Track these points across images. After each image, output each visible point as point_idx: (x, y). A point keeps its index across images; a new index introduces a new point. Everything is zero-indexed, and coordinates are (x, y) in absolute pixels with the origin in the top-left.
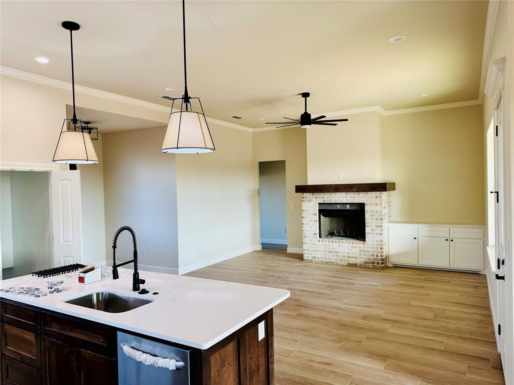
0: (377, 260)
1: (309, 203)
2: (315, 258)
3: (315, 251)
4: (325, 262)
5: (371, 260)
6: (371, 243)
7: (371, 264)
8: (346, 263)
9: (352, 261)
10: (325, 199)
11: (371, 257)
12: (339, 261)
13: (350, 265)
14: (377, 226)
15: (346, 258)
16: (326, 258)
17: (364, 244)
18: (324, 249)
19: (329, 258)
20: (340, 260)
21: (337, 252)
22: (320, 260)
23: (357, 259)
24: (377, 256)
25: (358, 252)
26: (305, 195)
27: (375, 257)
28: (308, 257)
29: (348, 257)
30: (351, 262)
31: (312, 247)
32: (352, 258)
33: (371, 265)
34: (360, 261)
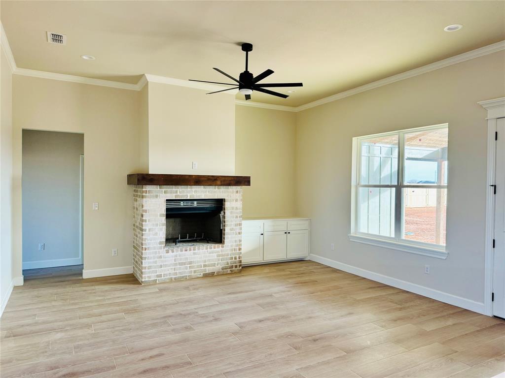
0: (236, 263)
1: (154, 200)
2: (160, 276)
3: (161, 266)
4: (175, 278)
5: (230, 265)
6: (230, 244)
7: (230, 268)
8: (202, 274)
9: (209, 270)
10: (179, 194)
11: (229, 261)
12: (193, 274)
13: (206, 276)
14: (236, 225)
15: (203, 268)
16: (176, 274)
17: (223, 247)
18: (174, 262)
19: (180, 273)
20: (195, 272)
21: (190, 263)
22: (168, 277)
23: (214, 266)
24: (235, 258)
25: (216, 257)
26: (148, 188)
27: (234, 260)
28: (149, 277)
29: (205, 266)
30: (207, 272)
31: (155, 262)
32: (209, 266)
33: (229, 270)
34: (217, 268)
